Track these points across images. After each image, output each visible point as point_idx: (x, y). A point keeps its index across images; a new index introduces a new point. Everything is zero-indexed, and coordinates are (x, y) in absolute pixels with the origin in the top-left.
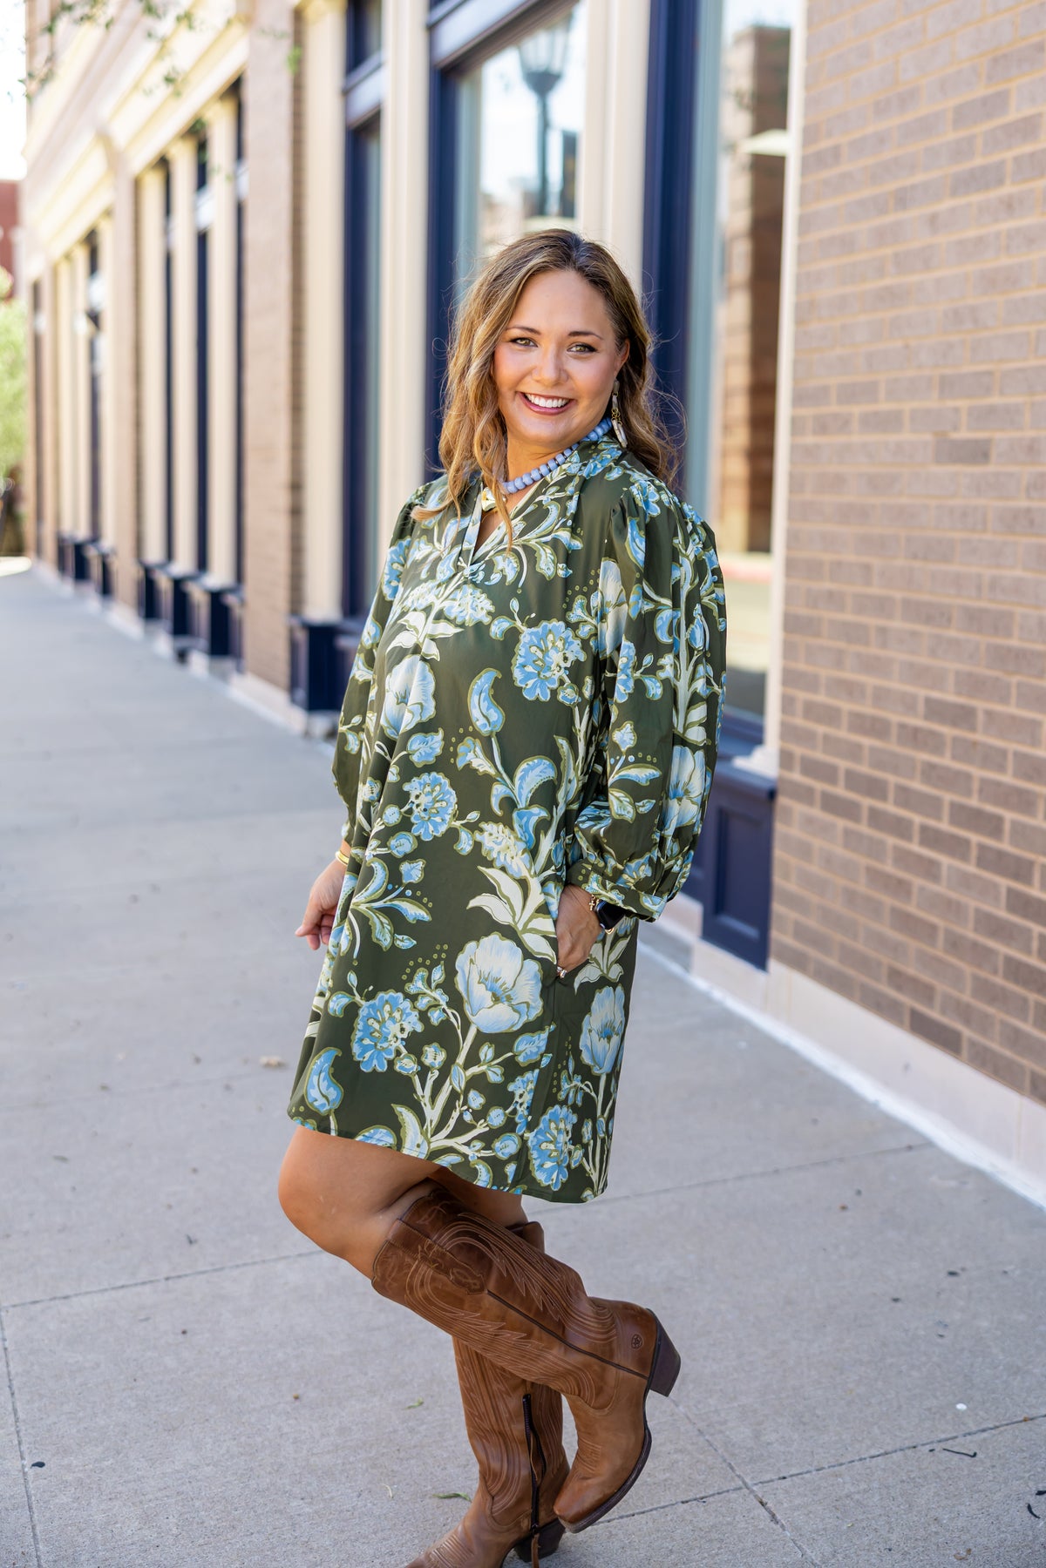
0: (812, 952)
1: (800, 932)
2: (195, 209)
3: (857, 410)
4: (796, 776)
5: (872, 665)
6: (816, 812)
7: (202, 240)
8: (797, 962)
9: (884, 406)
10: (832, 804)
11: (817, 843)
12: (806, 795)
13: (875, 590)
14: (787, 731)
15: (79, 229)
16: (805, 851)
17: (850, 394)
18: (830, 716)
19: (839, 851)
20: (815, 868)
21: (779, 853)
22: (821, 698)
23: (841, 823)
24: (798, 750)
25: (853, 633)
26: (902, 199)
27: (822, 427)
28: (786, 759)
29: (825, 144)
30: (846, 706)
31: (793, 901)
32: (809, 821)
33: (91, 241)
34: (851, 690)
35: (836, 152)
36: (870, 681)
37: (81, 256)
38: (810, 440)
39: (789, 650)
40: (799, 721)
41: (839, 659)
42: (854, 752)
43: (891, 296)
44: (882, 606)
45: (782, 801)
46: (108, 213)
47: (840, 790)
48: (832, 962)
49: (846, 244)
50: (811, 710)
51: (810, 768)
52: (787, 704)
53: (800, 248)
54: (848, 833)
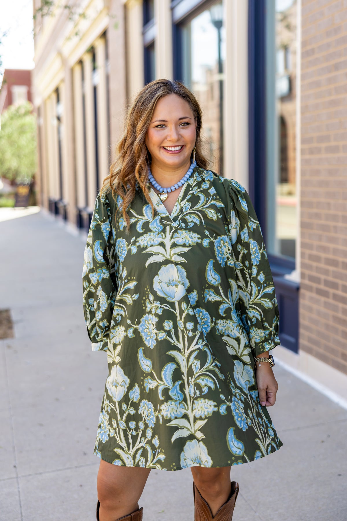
0: (315, 347)
1: (310, 340)
2: (92, 78)
3: (323, 145)
4: (307, 282)
5: (332, 240)
6: (314, 295)
7: (95, 89)
8: (309, 351)
9: (333, 143)
10: (319, 292)
11: (315, 306)
12: (310, 289)
13: (332, 212)
14: (303, 265)
15: (52, 87)
16: (310, 310)
17: (321, 139)
18: (317, 259)
19: (323, 309)
20: (314, 316)
21: (302, 311)
22: (314, 252)
23: (323, 299)
24: (307, 272)
25: (325, 228)
26: (336, 67)
27: (311, 152)
28: (303, 275)
29: (309, 48)
30: (323, 255)
31: (307, 328)
32: (311, 299)
33: (57, 91)
34: (325, 249)
35: (313, 51)
36: (332, 246)
37: (54, 97)
38: (307, 157)
39: (303, 235)
40: (307, 261)
41: (320, 238)
42: (326, 272)
43: (334, 103)
44: (334, 218)
45: (302, 291)
46: (63, 81)
47: (322, 287)
48: (321, 351)
49: (317, 84)
50: (312, 257)
51: (312, 279)
52: (303, 255)
53: (302, 86)
54: (325, 303)
